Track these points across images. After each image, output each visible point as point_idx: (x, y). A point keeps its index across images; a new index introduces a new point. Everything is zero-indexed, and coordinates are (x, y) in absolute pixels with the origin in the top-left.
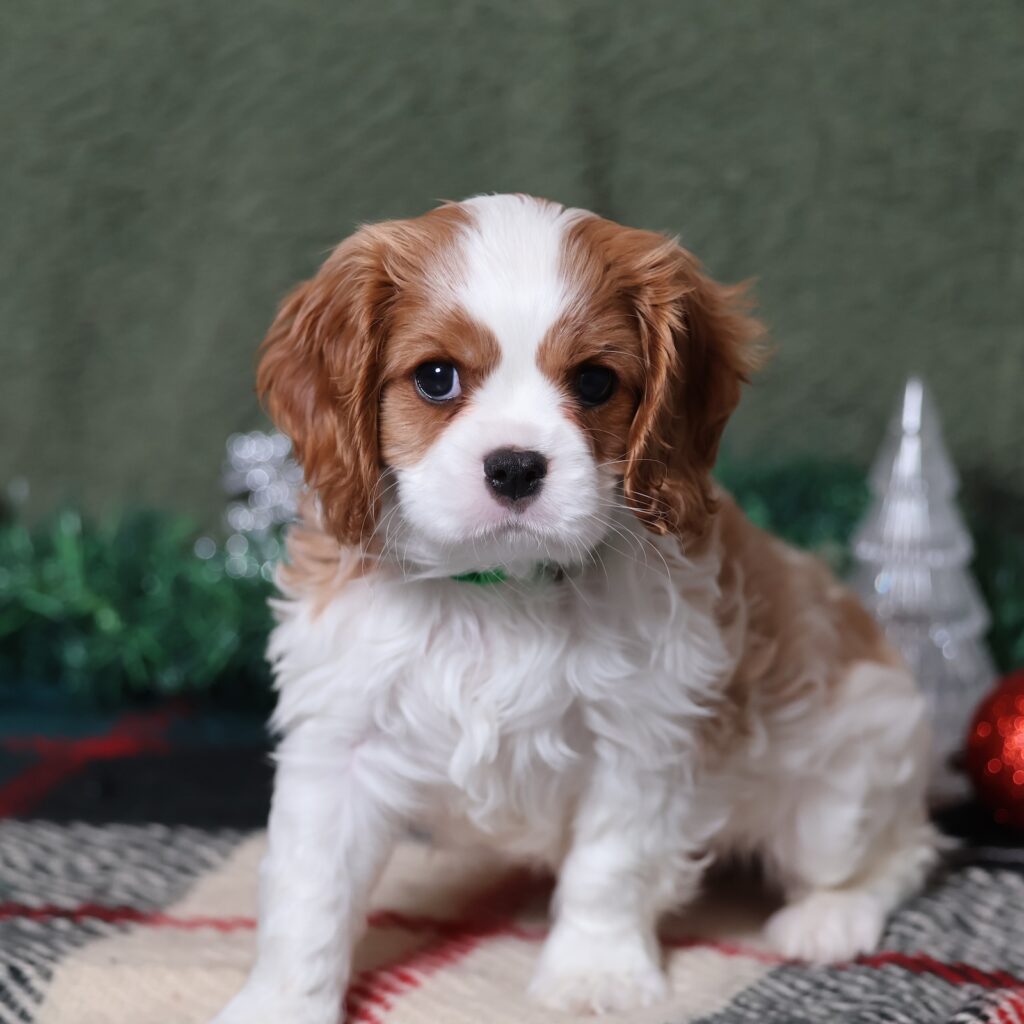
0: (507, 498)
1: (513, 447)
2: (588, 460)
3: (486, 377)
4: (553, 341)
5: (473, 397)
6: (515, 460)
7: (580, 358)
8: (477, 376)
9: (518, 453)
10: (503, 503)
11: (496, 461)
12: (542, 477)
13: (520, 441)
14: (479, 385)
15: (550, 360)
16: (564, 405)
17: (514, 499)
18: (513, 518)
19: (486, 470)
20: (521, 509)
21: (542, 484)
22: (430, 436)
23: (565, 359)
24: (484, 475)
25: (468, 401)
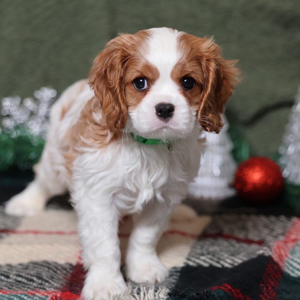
0: (163, 118)
1: (164, 103)
2: (187, 106)
3: (155, 82)
4: (175, 70)
5: (152, 88)
6: (164, 107)
7: (184, 75)
8: (153, 81)
9: (165, 104)
10: (161, 120)
11: (159, 107)
12: (173, 111)
13: (166, 101)
14: (153, 84)
15: (175, 76)
16: (179, 90)
17: (165, 118)
18: (165, 125)
19: (156, 110)
20: (167, 121)
21: (174, 114)
22: (139, 101)
23: (179, 75)
24: (155, 111)
25: (150, 89)
